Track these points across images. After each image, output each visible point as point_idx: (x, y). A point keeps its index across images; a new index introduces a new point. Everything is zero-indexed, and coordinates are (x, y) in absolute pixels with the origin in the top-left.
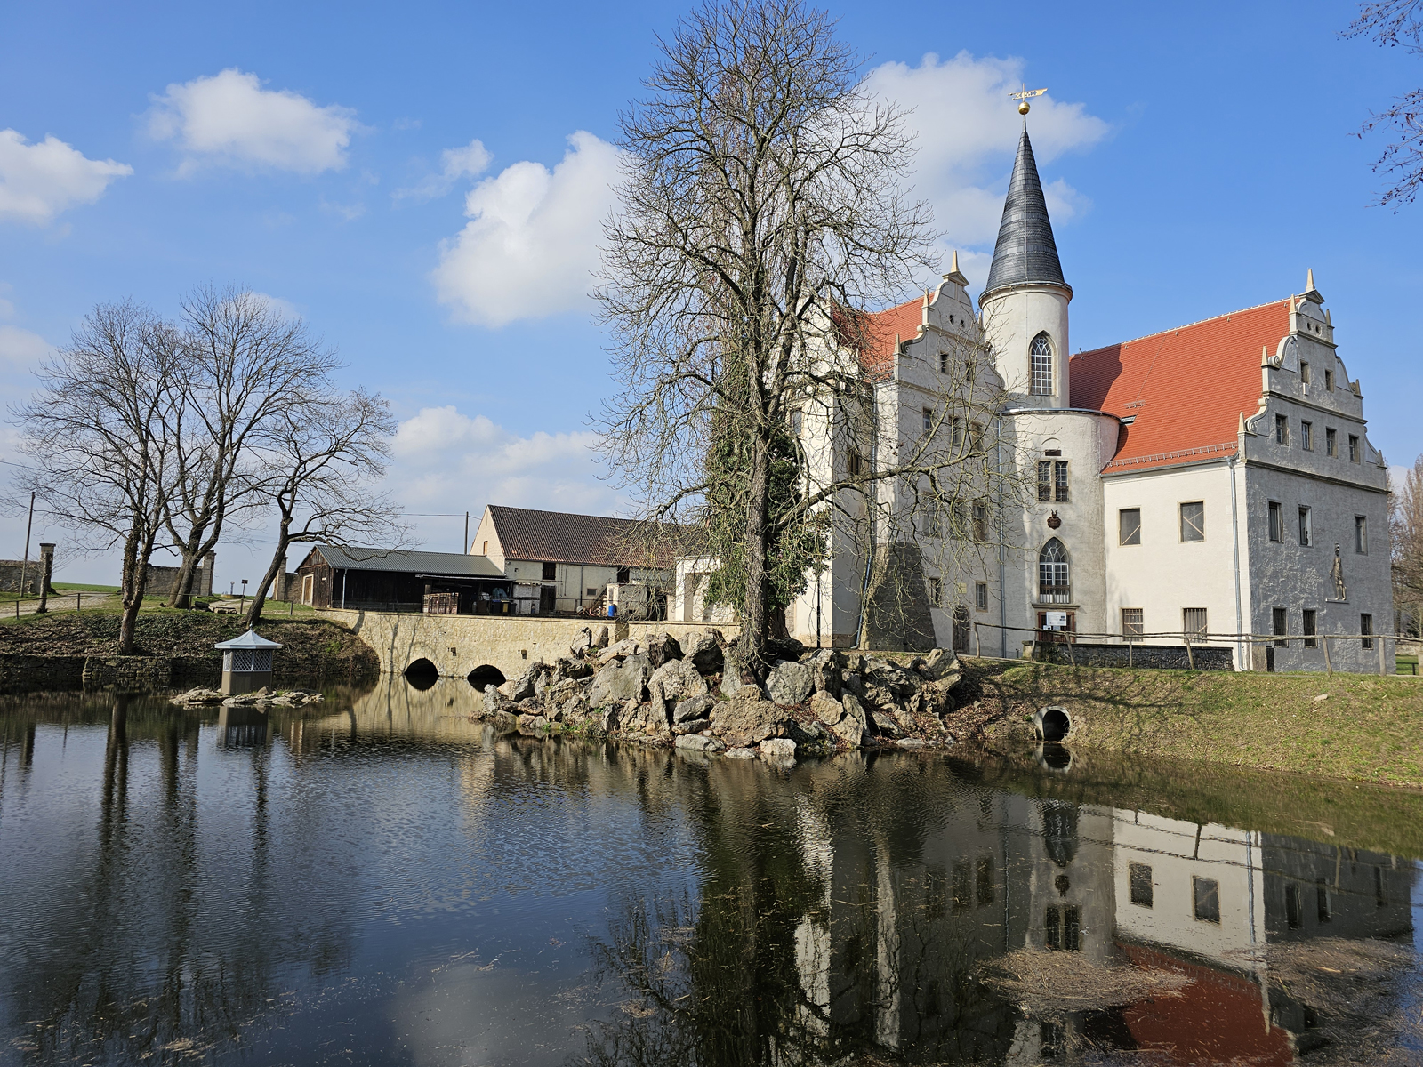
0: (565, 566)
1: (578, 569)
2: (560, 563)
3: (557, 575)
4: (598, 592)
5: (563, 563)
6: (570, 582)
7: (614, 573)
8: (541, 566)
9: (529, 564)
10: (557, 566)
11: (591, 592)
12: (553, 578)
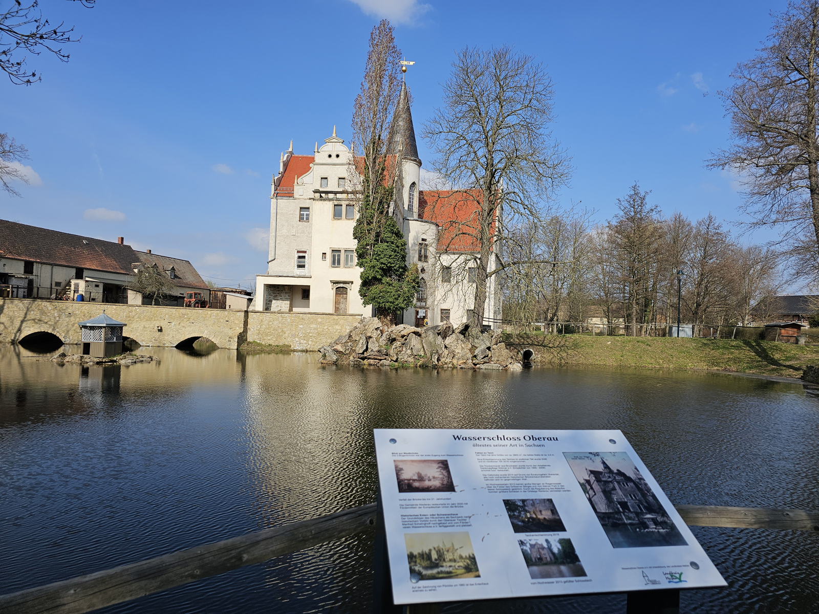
0: (40, 265)
1: (49, 267)
2: (37, 262)
3: (34, 271)
4: (63, 284)
5: (39, 263)
6: (44, 275)
7: (73, 272)
8: (23, 264)
9: (15, 262)
10: (35, 264)
11: (58, 284)
12: (31, 273)
